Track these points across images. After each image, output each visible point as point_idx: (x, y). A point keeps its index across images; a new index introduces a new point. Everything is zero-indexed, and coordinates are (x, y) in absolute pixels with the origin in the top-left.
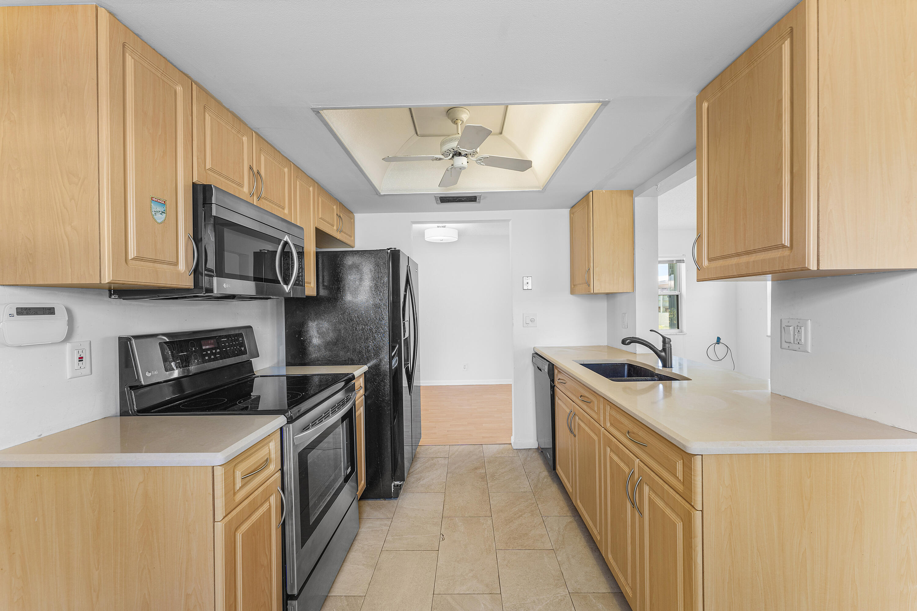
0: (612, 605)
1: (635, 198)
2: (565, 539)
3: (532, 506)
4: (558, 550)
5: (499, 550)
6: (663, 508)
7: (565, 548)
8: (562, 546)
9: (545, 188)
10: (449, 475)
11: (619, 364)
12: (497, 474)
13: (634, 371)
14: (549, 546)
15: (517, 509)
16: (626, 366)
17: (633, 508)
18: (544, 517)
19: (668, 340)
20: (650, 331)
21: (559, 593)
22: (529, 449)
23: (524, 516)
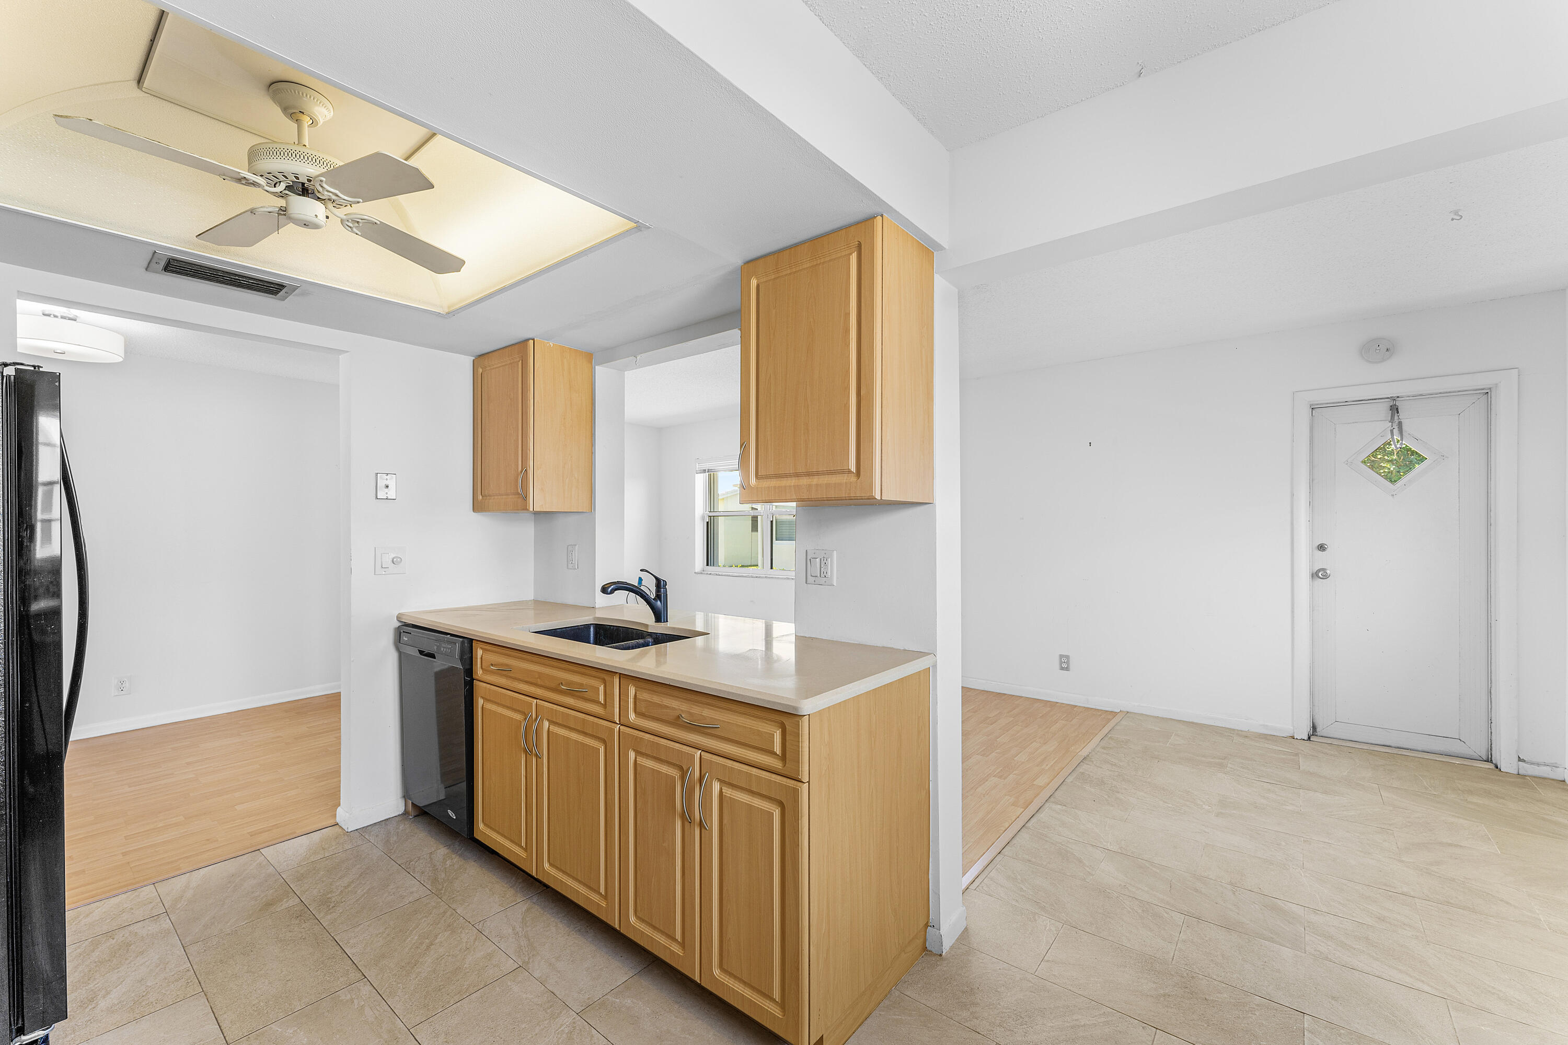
0: (642, 990)
1: (596, 367)
2: (532, 940)
3: (444, 918)
4: (528, 963)
5: (417, 1027)
6: (749, 802)
7: (538, 953)
8: (532, 954)
9: (451, 314)
10: (192, 950)
11: (583, 627)
12: (333, 895)
13: (604, 635)
14: (510, 965)
15: (416, 938)
16: (592, 628)
17: (690, 823)
18: (478, 925)
19: (663, 583)
20: (641, 570)
21: (562, 1025)
22: (385, 820)
23: (436, 941)
